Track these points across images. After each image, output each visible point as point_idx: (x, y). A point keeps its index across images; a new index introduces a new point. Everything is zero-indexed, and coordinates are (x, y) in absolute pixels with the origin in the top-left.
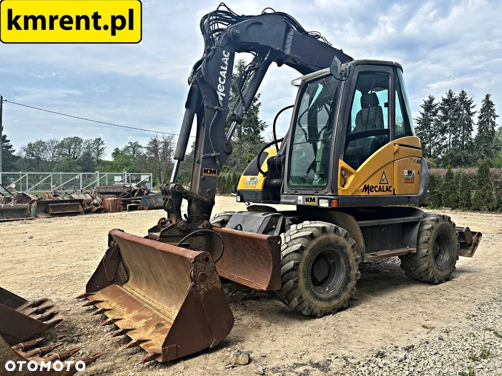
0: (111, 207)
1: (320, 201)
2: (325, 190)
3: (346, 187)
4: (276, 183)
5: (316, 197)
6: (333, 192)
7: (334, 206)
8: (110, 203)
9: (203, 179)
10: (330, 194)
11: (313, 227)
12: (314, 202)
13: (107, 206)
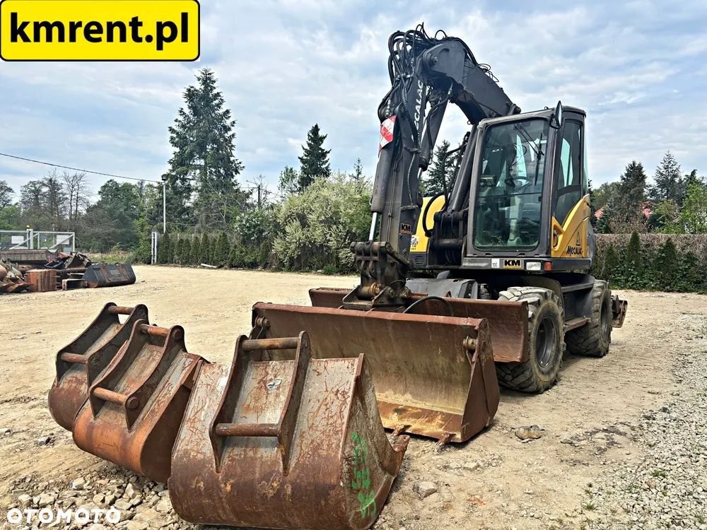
0: (39, 284)
1: (528, 264)
2: (536, 252)
3: (557, 248)
4: (449, 244)
5: (522, 260)
6: (547, 253)
7: (548, 268)
8: (39, 278)
9: (401, 237)
10: (545, 255)
11: (535, 293)
12: (519, 265)
13: (33, 282)
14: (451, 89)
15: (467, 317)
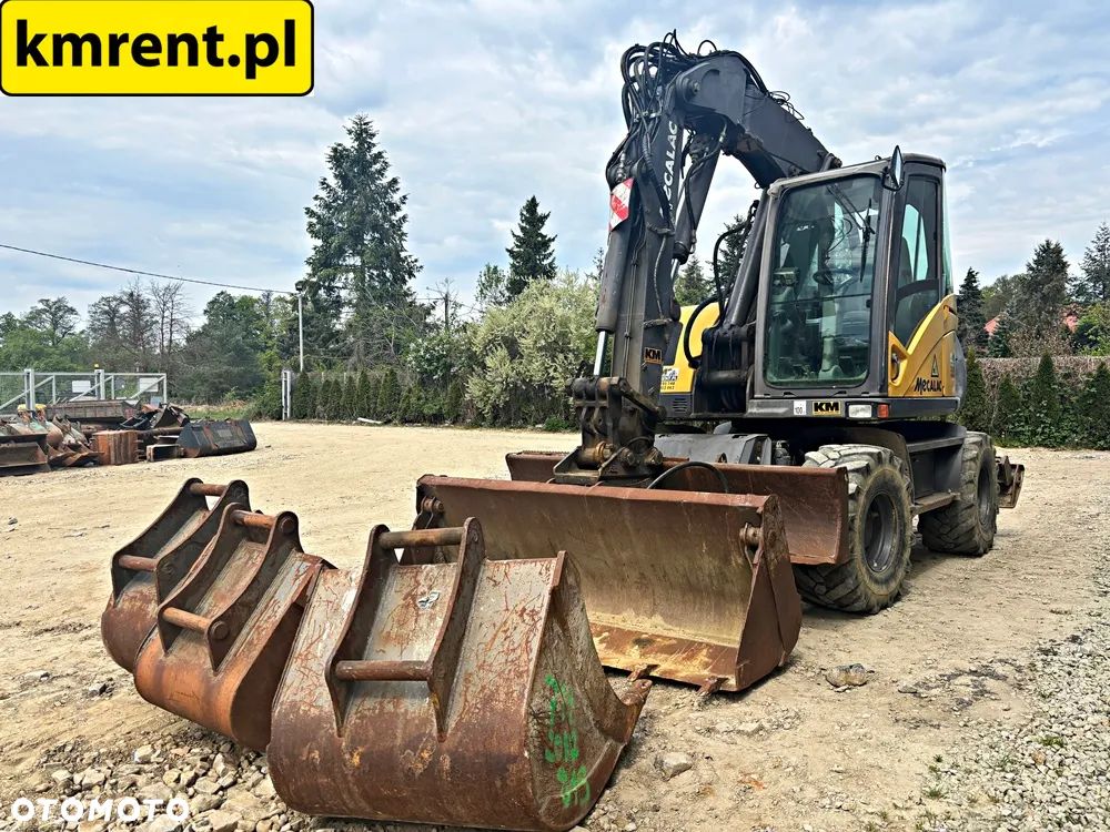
0: (112, 453)
1: (851, 408)
2: (864, 388)
3: (898, 382)
4: (726, 379)
5: (841, 402)
6: (881, 391)
7: (884, 413)
8: (112, 444)
9: (644, 370)
10: (877, 394)
11: (862, 454)
12: (837, 409)
13: (102, 449)
14: (724, 133)
15: (745, 494)
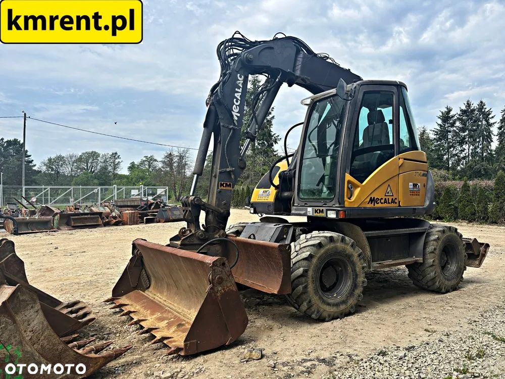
0: (128, 220)
1: (329, 212)
2: (333, 202)
3: (353, 199)
4: (287, 196)
6: (340, 204)
7: (341, 216)
8: (128, 216)
9: (219, 192)
10: (337, 205)
12: (323, 213)
13: (125, 219)
14: (279, 77)
